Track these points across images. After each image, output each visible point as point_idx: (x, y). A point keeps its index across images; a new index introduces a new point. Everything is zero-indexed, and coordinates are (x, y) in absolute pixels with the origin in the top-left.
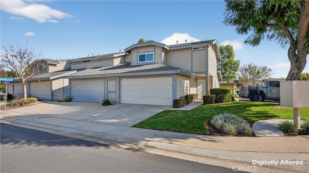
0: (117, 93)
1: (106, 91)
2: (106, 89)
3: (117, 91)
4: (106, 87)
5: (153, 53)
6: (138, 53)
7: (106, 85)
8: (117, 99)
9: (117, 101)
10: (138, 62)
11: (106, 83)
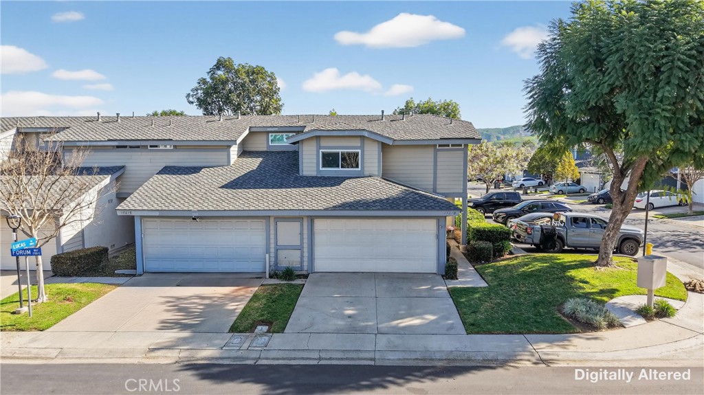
0: (306, 250)
1: (272, 246)
2: (272, 241)
3: (305, 245)
4: (272, 237)
5: (359, 151)
6: (319, 147)
7: (272, 232)
8: (306, 264)
9: (305, 268)
10: (321, 169)
11: (272, 228)
